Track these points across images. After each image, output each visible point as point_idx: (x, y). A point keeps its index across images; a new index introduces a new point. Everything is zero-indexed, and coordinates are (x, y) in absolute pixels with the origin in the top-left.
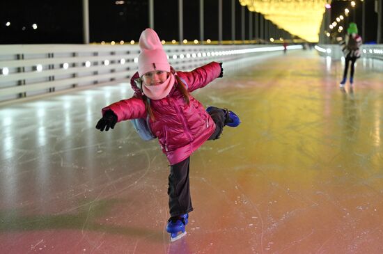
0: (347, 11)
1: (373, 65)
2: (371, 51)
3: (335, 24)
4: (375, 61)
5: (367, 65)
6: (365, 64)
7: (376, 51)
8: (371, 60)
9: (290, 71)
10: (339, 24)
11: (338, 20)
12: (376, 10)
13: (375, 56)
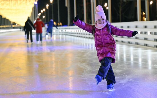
0: (47, 6)
1: (66, 39)
2: (64, 31)
3: (40, 14)
4: (67, 36)
5: (62, 39)
6: (61, 38)
7: (68, 31)
8: (64, 36)
9: (17, 43)
10: (42, 14)
11: (42, 11)
12: (66, 5)
13: (67, 34)
